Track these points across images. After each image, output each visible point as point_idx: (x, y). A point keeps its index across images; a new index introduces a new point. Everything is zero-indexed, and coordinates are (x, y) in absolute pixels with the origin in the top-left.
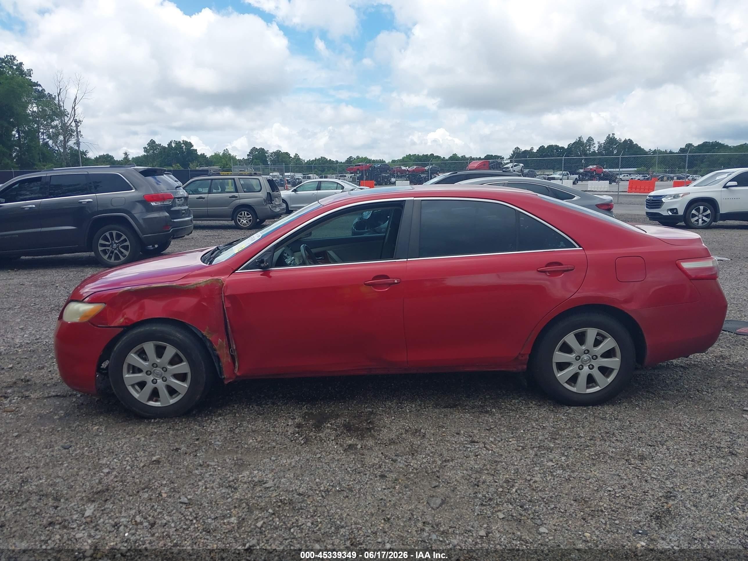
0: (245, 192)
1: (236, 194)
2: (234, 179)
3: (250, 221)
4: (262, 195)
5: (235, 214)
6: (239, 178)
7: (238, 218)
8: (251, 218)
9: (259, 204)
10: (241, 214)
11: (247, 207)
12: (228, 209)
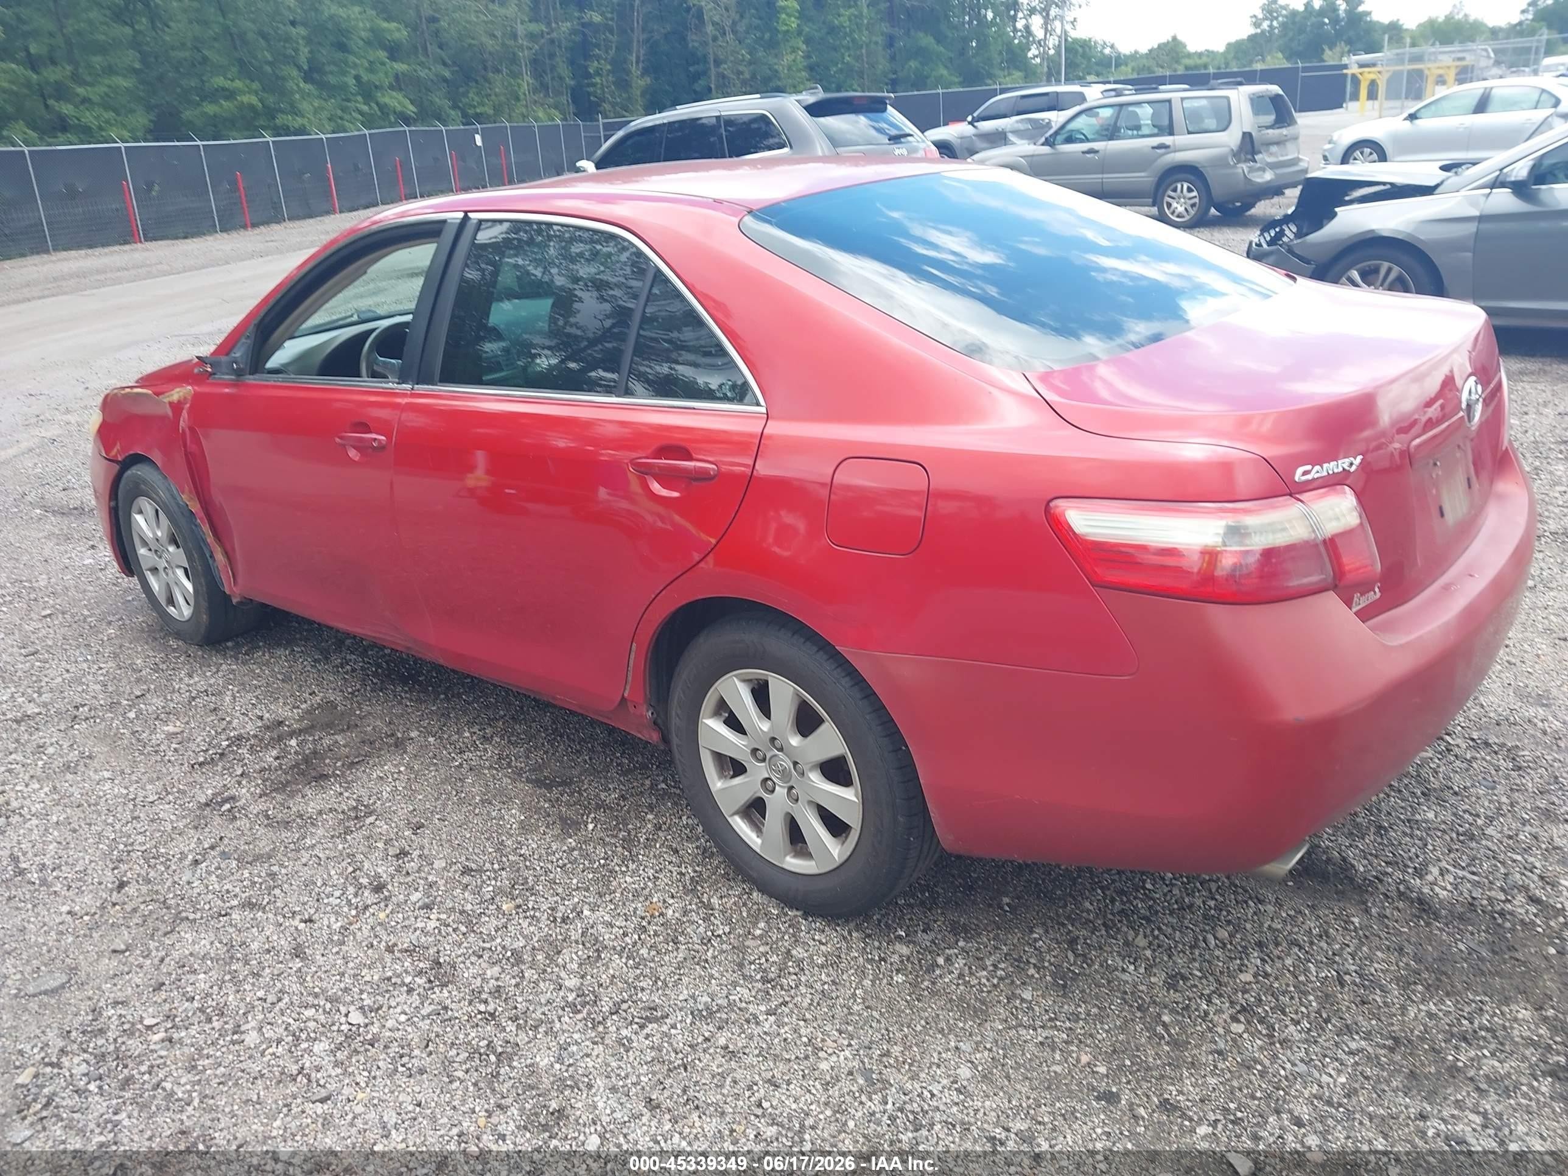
0: (1189, 133)
1: (1167, 140)
2: (1169, 101)
3: (1193, 205)
4: (1231, 138)
5: (1161, 191)
6: (1183, 99)
7: (1167, 199)
8: (1197, 200)
9: (1219, 162)
10: (1175, 190)
11: (1190, 172)
12: (1144, 178)
